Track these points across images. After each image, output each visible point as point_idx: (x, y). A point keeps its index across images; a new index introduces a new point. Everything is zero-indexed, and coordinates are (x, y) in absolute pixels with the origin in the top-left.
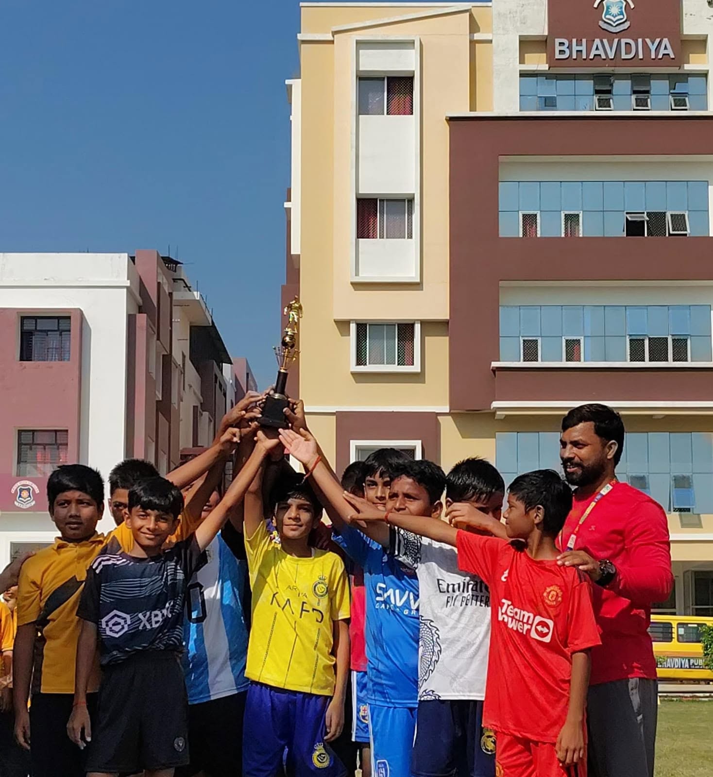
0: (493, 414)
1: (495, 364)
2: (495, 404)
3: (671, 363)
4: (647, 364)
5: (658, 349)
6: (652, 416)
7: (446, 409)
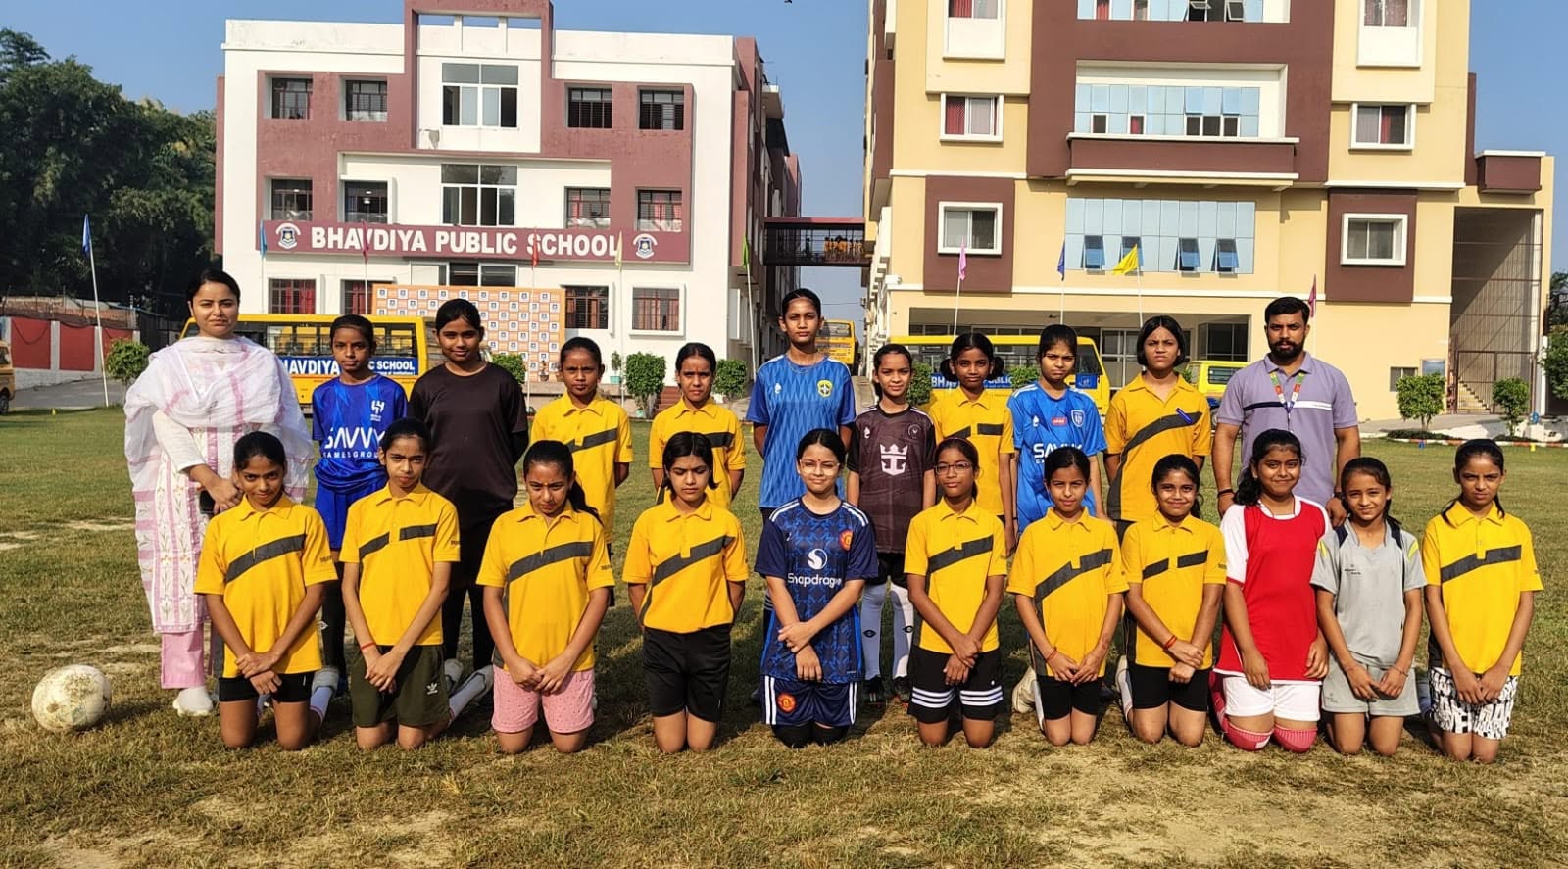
0: (1065, 181)
1: (1071, 135)
2: (1072, 171)
3: (1221, 138)
4: (1201, 138)
5: (1212, 125)
6: (1202, 185)
7: (1024, 176)
